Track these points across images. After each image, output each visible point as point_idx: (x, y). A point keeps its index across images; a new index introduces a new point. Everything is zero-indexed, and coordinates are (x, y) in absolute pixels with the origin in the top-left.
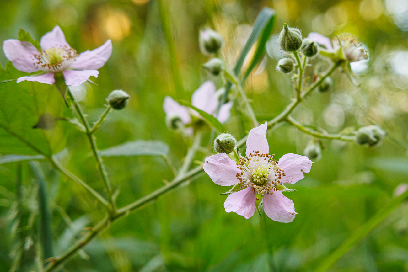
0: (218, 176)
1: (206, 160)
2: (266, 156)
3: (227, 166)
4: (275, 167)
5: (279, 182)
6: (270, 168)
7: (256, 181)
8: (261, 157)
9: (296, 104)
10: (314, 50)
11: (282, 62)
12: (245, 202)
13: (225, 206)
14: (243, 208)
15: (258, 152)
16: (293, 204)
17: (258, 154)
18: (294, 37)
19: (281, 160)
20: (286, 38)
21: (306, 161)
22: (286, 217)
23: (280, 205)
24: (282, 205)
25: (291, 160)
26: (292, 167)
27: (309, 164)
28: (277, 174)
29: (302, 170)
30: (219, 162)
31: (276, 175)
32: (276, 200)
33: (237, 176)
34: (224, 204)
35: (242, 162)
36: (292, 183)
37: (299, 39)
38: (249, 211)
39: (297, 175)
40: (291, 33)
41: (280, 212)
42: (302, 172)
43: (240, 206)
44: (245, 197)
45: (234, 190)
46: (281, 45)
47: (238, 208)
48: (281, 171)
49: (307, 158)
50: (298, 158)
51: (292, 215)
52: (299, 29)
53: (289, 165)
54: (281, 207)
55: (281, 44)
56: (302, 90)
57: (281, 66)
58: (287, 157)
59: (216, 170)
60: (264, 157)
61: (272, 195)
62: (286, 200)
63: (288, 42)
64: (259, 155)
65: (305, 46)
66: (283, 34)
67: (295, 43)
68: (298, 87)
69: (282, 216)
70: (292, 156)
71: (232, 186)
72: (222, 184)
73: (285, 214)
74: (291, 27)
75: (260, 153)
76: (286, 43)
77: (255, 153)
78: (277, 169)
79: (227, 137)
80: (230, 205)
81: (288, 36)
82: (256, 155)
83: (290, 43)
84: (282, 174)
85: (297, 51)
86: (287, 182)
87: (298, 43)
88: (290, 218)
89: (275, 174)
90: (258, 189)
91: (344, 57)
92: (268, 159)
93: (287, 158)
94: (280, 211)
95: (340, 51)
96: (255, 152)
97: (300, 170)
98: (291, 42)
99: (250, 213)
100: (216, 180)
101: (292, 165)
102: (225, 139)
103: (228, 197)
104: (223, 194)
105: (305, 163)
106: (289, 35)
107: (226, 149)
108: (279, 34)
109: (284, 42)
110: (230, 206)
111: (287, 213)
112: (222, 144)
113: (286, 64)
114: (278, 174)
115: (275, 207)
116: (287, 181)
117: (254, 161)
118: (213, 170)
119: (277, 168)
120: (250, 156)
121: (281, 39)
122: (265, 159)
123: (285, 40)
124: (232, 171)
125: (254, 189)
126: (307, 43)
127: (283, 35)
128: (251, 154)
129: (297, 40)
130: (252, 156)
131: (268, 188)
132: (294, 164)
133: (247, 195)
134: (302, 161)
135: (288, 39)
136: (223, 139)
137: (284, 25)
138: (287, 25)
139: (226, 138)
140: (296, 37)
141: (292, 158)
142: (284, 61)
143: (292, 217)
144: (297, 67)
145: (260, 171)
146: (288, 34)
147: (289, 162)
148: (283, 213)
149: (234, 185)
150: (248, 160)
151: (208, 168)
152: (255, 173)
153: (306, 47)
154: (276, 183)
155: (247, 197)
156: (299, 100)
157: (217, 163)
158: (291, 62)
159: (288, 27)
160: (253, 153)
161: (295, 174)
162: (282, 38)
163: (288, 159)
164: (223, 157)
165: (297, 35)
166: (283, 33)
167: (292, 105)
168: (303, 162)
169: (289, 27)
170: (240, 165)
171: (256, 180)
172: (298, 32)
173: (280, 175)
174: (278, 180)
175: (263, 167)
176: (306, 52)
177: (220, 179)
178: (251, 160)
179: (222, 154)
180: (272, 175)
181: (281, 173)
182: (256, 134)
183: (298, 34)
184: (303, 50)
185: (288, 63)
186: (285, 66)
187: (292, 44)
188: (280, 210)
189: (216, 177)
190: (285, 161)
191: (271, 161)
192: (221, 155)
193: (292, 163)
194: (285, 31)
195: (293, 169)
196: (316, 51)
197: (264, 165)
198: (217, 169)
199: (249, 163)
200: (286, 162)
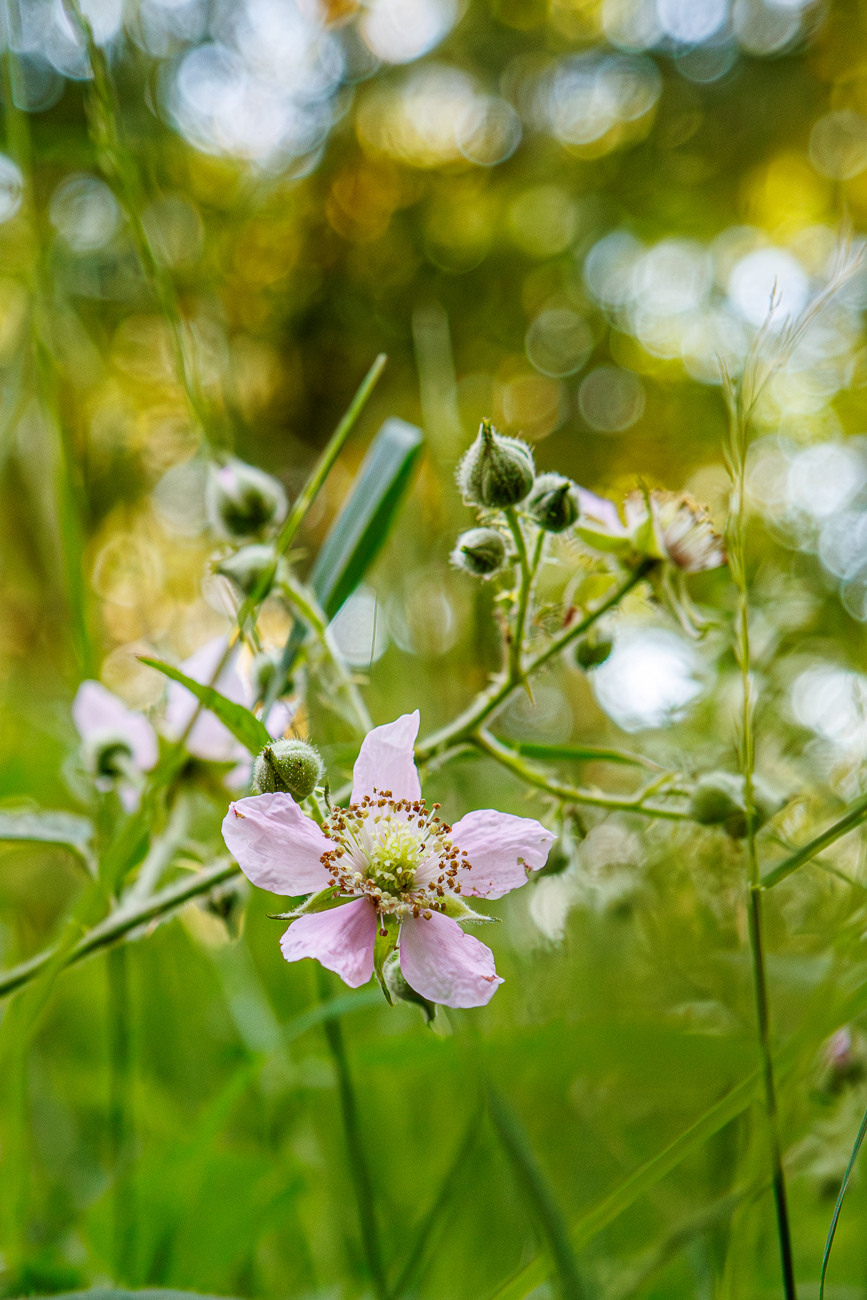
0: (264, 861)
1: (230, 807)
2: (412, 807)
3: (294, 833)
4: (441, 840)
5: (451, 884)
6: (426, 844)
7: (382, 875)
8: (399, 808)
9: (506, 692)
10: (568, 510)
11: (470, 538)
12: (344, 939)
13: (282, 948)
14: (341, 954)
15: (389, 795)
16: (491, 957)
17: (388, 799)
18: (510, 464)
19: (458, 828)
20: (487, 463)
21: (534, 834)
22: (470, 991)
23: (452, 955)
24: (457, 954)
25: (491, 829)
26: (492, 849)
27: (544, 840)
28: (445, 861)
29: (520, 860)
30: (271, 818)
31: (442, 866)
32: (441, 943)
33: (323, 860)
34: (281, 942)
35: (340, 820)
36: (489, 897)
37: (525, 469)
38: (356, 966)
39: (506, 873)
40: (502, 451)
41: (450, 976)
42: (522, 866)
43: (332, 946)
44: (345, 926)
45: (311, 909)
46: (471, 486)
47: (324, 952)
48: (457, 852)
49: (537, 826)
50: (511, 823)
51: (487, 983)
52: (527, 444)
53: (482, 842)
54: (453, 961)
55: (470, 481)
56: (525, 644)
57: (467, 551)
58: (475, 819)
59: (260, 841)
60: (408, 810)
61: (427, 919)
62: (472, 943)
63: (491, 476)
64: (391, 803)
65: (542, 496)
66: (479, 451)
67: (511, 480)
68: (514, 632)
69: (457, 987)
70: (494, 816)
71: (304, 898)
72: (275, 886)
73: (466, 981)
74: (503, 435)
75: (396, 799)
76: (486, 479)
77: (381, 798)
78: (446, 846)
79: (296, 749)
80: (299, 942)
81: (492, 460)
82: (382, 804)
83: (497, 479)
84: (461, 864)
85: (517, 508)
86: (476, 893)
87: (523, 482)
88: (481, 994)
89: (439, 861)
90: (386, 902)
91: (659, 550)
92: (418, 818)
93: (476, 822)
94: (452, 973)
95: (647, 530)
96: (381, 793)
97: (516, 859)
98: (500, 476)
99: (359, 973)
100: (258, 875)
101: (491, 842)
102: (290, 752)
103: (294, 925)
104: (276, 918)
105: (531, 839)
106: (494, 456)
107: (289, 785)
108: (466, 455)
109: (480, 477)
110: (301, 945)
111: (472, 977)
112: (279, 766)
113: (481, 544)
114: (448, 863)
115: (437, 962)
116: (474, 889)
117: (377, 821)
118: (250, 841)
119: (444, 844)
120: (364, 805)
121: (471, 468)
122: (411, 817)
123: (481, 471)
124: (307, 850)
125: (375, 901)
126: (549, 489)
127: (476, 455)
128: (368, 799)
129: (519, 471)
130: (370, 805)
131: (417, 901)
132: (497, 839)
133: (351, 919)
134: (524, 833)
135: (493, 467)
136: (284, 754)
137: (481, 426)
138: (492, 427)
139: (294, 752)
140: (517, 462)
141: (492, 824)
142: (478, 537)
143: (488, 987)
144: (514, 560)
145: (395, 845)
146: (493, 452)
147: (483, 834)
148: (459, 977)
149: (310, 894)
150: (359, 815)
151: (234, 832)
152: (379, 851)
153: (546, 500)
154: (441, 888)
155: (350, 926)
156: (516, 679)
157: (263, 822)
158: (499, 541)
159: (493, 432)
160: (376, 798)
161: (499, 870)
162: (473, 464)
163: (480, 826)
164: (280, 803)
165: (518, 458)
166: (476, 451)
167: (494, 691)
168: (526, 835)
169: (497, 432)
170: (334, 828)
171: (382, 873)
172: (521, 450)
173: (455, 865)
174: (447, 878)
175: (405, 835)
176: (544, 515)
177: (268, 873)
178: (366, 816)
179: (278, 795)
180: (429, 867)
181: (459, 859)
182: (386, 746)
183: (522, 456)
184: (535, 510)
185: (488, 541)
186: (481, 552)
187: (503, 482)
188: (451, 969)
189: (256, 864)
190: (471, 831)
191: (428, 825)
192: (278, 799)
193: (492, 838)
194: (485, 444)
195: (494, 854)
196: (574, 516)
197: (408, 832)
198: (264, 840)
199: (360, 824)
200: (474, 833)
